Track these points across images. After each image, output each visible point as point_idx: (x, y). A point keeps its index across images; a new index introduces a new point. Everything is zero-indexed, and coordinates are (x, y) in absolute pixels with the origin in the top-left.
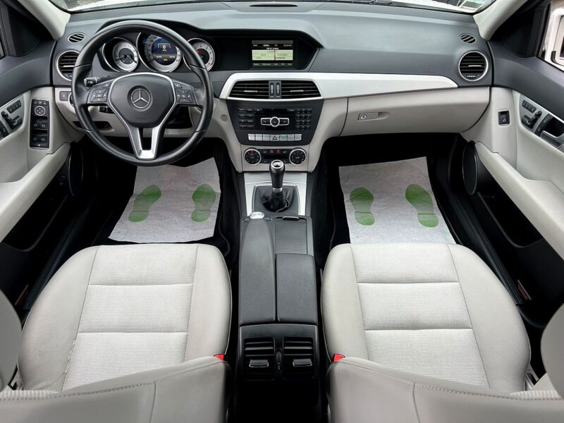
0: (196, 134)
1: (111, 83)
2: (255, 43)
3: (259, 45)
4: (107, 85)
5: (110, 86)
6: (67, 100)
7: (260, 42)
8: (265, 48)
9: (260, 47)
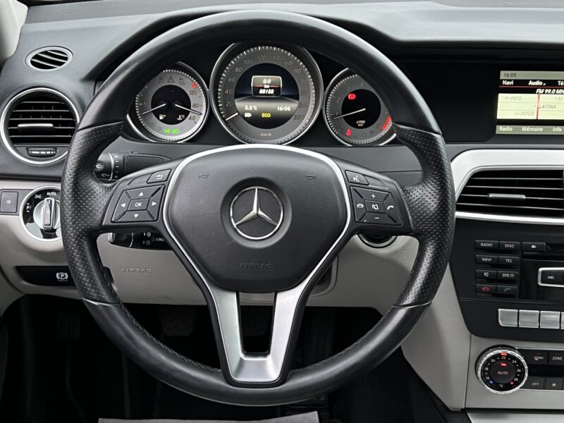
0: (401, 314)
1: (171, 171)
2: (507, 77)
3: (516, 82)
4: (160, 177)
5: (168, 179)
6: (16, 213)
7: (521, 75)
8: (532, 90)
9: (522, 87)
